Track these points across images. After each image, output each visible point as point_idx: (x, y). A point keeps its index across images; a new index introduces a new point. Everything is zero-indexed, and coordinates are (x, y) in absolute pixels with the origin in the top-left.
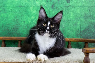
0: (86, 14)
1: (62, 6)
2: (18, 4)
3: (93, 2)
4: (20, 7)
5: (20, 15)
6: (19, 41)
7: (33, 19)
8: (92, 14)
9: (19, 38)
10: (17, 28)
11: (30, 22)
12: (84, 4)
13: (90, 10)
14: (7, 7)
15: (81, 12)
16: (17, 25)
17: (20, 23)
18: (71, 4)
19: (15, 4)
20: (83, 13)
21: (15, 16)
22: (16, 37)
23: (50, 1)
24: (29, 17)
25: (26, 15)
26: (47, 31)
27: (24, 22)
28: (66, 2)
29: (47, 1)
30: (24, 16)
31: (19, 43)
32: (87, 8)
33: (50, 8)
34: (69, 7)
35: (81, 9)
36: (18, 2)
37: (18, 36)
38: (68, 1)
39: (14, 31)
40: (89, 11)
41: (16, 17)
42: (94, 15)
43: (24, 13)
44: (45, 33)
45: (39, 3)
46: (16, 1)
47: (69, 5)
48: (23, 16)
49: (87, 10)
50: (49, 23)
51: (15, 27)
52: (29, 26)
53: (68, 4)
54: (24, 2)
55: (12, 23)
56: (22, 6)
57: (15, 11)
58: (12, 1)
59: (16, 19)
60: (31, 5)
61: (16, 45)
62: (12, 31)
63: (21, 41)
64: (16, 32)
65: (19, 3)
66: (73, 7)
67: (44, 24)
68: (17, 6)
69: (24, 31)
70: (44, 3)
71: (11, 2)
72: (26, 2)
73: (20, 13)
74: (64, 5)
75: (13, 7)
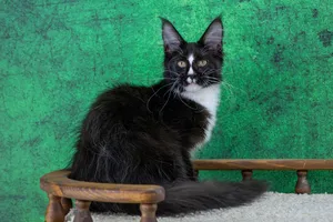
1: (306, 55)
14: (135, 66)
23: (268, 43)
26: (189, 80)
28: (320, 44)
29: (259, 44)
33: (269, 65)
34: (329, 60)
38: (325, 40)
44: (187, 84)
45: (233, 50)
47: (331, 52)
50: (191, 59)
58: (151, 49)
67: (179, 64)
70: (249, 49)
71: (146, 50)
74: (314, 54)
75: (152, 67)
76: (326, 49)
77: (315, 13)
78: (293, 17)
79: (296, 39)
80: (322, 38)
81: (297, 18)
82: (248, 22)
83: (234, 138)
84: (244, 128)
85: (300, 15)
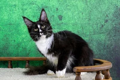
0: (79, 31)
1: (54, 23)
2: (7, 21)
3: (86, 19)
4: (10, 25)
5: (10, 33)
6: (9, 62)
7: (24, 37)
8: (85, 32)
9: (9, 58)
10: (7, 48)
11: (20, 41)
12: (77, 21)
13: (83, 27)
15: (74, 30)
16: (7, 44)
17: (10, 42)
18: (63, 21)
19: (4, 22)
20: (76, 30)
21: (4, 34)
22: (5, 57)
24: (19, 35)
25: (16, 33)
27: (14, 40)
28: (58, 20)
30: (15, 34)
31: (9, 63)
32: (80, 25)
34: (61, 25)
35: (74, 26)
36: (7, 19)
37: (8, 56)
38: (60, 18)
39: (4, 51)
40: (81, 28)
41: (5, 36)
42: (87, 32)
43: (14, 31)
46: (6, 18)
47: (62, 22)
48: (13, 34)
49: (79, 27)
51: (5, 46)
52: (19, 45)
53: (60, 22)
54: (14, 20)
55: (1, 42)
56: (12, 24)
57: (4, 29)
58: (2, 19)
59: (5, 38)
60: (22, 23)
61: (6, 65)
62: (1, 51)
63: (11, 61)
64: (6, 52)
65: (9, 21)
66: (65, 24)
68: (7, 23)
69: (15, 51)
72: (16, 19)
73: (10, 32)
74: (57, 23)
75: (2, 25)
76: (60, 21)
77: (57, 9)
78: (50, 10)
79: (51, 17)
80: (59, 18)
81: (51, 10)
82: (35, 11)
83: (30, 50)
84: (33, 47)
85: (52, 9)
